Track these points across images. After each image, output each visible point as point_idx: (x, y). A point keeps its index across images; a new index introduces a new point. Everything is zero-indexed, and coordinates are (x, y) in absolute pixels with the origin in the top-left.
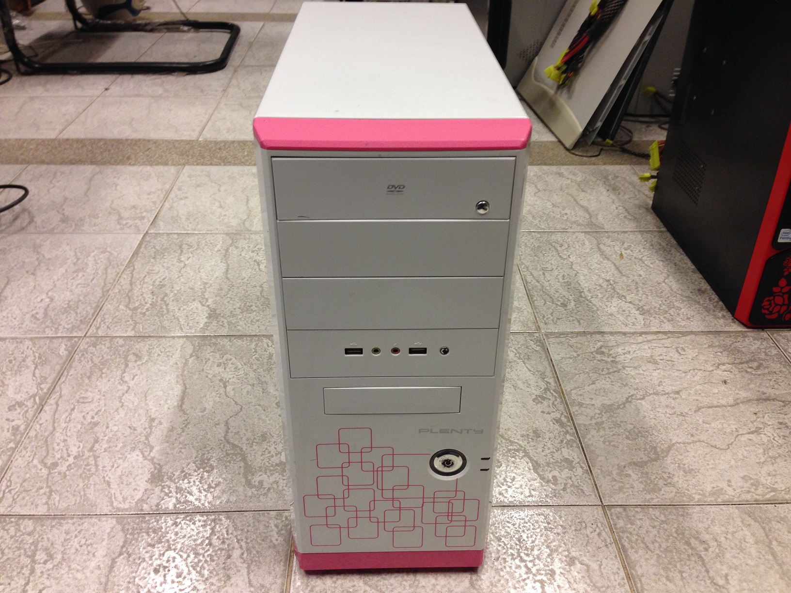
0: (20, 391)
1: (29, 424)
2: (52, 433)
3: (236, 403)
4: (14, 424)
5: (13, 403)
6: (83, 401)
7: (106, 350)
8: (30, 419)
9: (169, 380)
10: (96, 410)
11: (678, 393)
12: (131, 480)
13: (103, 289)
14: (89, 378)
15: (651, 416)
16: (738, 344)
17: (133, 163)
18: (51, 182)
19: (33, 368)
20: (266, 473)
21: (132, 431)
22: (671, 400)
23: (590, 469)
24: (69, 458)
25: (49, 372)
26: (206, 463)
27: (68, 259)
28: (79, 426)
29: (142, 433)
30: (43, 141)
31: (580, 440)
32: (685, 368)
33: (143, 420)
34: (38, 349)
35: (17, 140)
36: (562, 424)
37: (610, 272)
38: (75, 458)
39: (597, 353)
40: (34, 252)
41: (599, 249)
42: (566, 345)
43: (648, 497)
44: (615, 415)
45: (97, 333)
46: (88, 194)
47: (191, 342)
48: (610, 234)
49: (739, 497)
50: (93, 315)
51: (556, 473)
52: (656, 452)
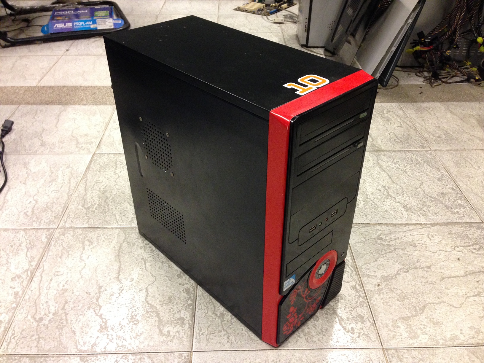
0: (18, 267)
1: (25, 290)
2: (38, 297)
3: (152, 275)
4: (15, 290)
5: (14, 276)
6: (57, 274)
7: (71, 238)
8: (25, 287)
9: (110, 259)
10: (66, 281)
11: (429, 267)
12: (88, 330)
13: (68, 194)
14: (61, 257)
15: (413, 284)
16: (467, 232)
17: (85, 103)
18: (34, 117)
19: (26, 251)
20: (171, 325)
21: (88, 295)
22: (425, 272)
23: (375, 322)
24: (50, 315)
25: (35, 253)
26: (134, 318)
27: (46, 172)
28: (55, 292)
29: (94, 297)
30: (29, 87)
31: (368, 302)
32: (434, 249)
33: (95, 288)
34: (28, 238)
35: (12, 87)
36: (357, 291)
37: (386, 181)
38: (54, 314)
39: (378, 239)
40: (25, 168)
41: (379, 164)
42: (358, 233)
43: (411, 342)
44: (390, 284)
45: (65, 225)
46: (57, 126)
47: (124, 231)
48: (385, 153)
49: (467, 341)
50: (62, 212)
51: (353, 325)
52: (416, 311)
